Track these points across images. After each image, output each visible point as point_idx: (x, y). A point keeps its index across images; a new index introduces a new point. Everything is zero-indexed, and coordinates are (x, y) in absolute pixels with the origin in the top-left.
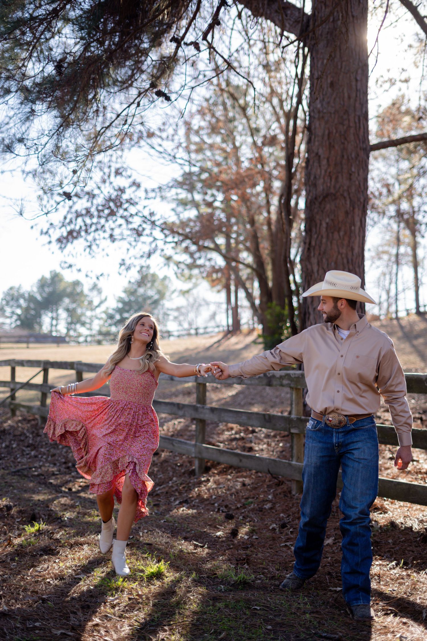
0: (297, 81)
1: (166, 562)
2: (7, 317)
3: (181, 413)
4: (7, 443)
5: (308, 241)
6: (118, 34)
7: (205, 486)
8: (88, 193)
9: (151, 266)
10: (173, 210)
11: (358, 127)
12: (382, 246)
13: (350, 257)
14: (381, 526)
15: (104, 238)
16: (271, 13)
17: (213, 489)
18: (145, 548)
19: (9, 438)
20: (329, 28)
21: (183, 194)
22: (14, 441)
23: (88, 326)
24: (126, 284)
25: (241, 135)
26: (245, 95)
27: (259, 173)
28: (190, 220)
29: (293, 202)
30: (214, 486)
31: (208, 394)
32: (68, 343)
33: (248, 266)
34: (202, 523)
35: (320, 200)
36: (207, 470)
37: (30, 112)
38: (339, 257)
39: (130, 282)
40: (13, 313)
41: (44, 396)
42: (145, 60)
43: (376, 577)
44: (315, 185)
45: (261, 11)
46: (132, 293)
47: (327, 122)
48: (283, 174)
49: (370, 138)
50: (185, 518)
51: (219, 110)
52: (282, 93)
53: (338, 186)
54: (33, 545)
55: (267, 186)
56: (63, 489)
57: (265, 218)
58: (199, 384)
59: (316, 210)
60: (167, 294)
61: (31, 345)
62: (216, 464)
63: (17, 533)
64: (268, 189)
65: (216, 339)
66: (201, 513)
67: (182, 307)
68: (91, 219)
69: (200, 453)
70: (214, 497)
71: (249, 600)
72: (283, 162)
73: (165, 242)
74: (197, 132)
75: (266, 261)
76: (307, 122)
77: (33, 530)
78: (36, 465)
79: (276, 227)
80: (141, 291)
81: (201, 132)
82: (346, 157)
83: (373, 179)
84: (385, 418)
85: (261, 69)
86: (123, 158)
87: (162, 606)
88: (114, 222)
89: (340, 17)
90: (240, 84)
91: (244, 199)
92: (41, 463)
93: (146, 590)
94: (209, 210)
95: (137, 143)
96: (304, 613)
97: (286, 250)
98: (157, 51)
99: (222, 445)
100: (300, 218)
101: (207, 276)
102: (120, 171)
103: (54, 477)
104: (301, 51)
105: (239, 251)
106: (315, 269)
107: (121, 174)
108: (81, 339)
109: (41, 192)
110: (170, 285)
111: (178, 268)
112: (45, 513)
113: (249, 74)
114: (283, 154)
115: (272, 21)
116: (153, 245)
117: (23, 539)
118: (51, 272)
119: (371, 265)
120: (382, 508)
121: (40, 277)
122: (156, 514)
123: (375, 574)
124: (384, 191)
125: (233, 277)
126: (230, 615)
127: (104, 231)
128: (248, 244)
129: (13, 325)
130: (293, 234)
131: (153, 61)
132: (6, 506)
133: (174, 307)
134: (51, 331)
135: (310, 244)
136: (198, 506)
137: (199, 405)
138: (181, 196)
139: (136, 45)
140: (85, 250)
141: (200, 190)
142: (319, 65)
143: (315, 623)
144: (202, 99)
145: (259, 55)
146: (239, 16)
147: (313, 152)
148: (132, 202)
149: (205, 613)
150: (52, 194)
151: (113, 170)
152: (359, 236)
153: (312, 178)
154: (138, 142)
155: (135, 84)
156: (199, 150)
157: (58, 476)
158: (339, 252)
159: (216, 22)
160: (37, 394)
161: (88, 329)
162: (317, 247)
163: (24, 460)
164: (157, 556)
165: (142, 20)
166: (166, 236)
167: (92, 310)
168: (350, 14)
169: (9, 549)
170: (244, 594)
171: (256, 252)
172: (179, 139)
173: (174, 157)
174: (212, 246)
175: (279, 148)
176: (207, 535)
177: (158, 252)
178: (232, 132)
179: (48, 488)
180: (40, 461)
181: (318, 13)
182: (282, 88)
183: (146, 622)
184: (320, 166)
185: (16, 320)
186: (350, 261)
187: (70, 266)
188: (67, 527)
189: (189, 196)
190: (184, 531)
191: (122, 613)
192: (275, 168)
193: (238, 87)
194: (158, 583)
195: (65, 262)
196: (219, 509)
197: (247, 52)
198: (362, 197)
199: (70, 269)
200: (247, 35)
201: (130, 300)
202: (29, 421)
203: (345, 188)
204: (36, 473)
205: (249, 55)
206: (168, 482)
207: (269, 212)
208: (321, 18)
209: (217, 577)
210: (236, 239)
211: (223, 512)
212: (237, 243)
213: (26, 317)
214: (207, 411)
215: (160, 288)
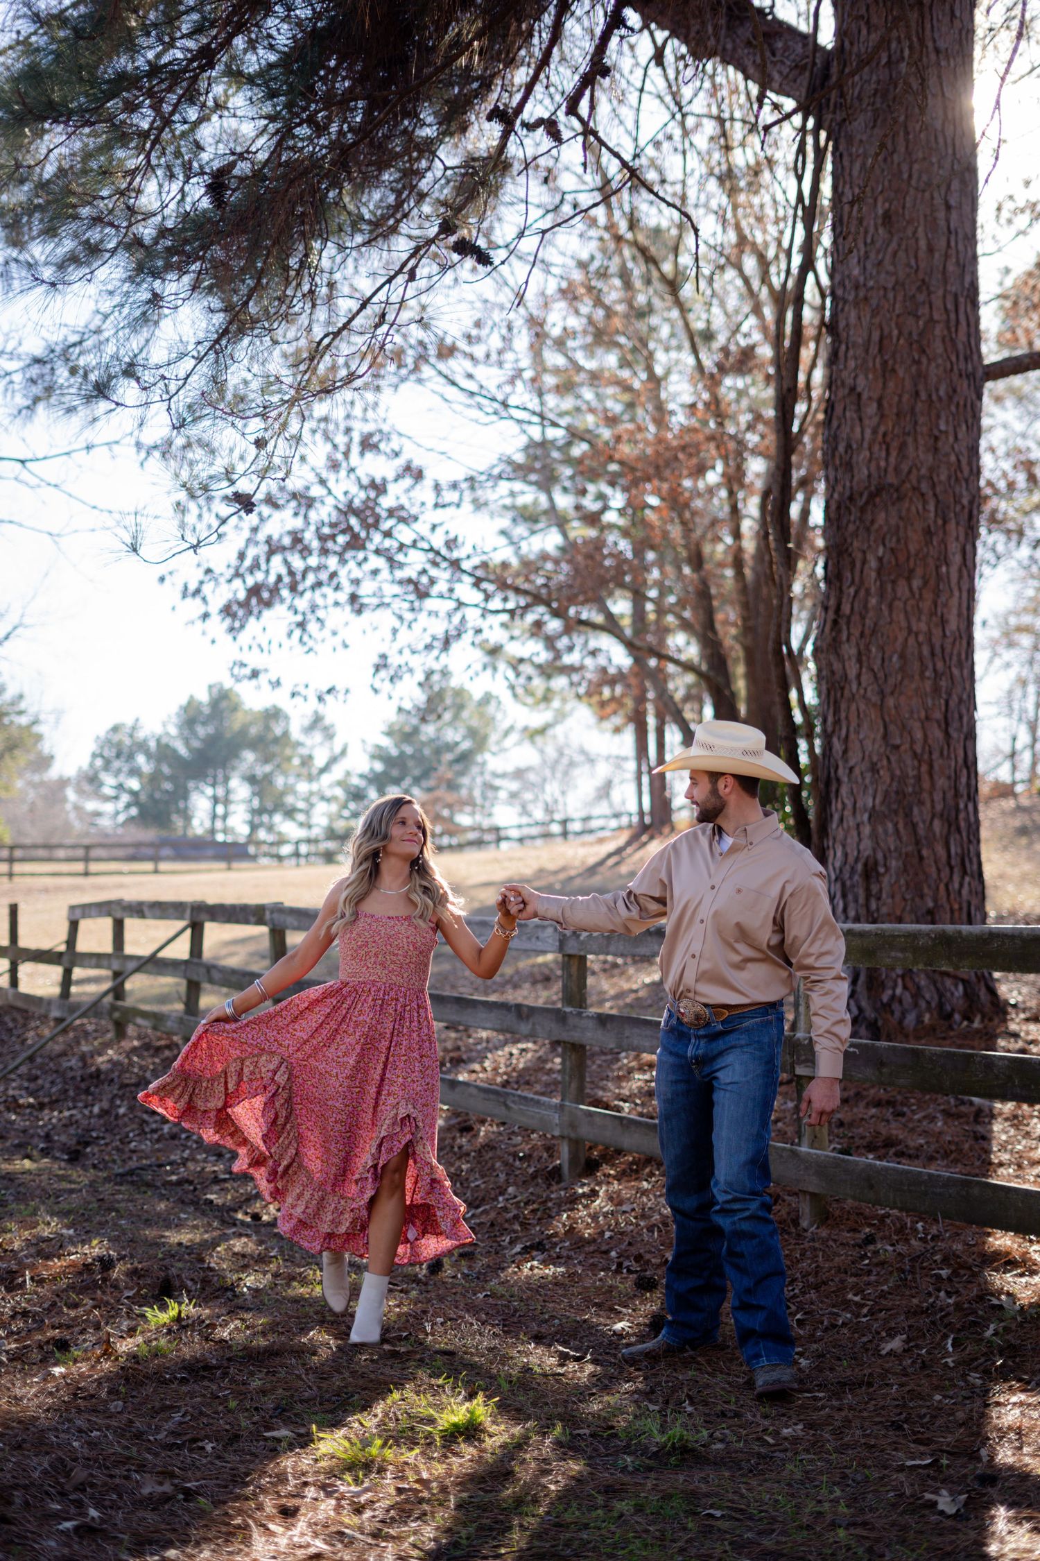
0: (800, 213)
1: (489, 1397)
2: (107, 799)
3: (525, 1028)
4: (105, 1105)
5: (832, 602)
6: (360, 104)
7: (586, 1207)
8: (294, 496)
9: (451, 668)
10: (503, 532)
11: (953, 323)
12: (1017, 613)
13: (937, 641)
14: (1022, 1307)
15: (337, 604)
16: (734, 49)
17: (605, 1215)
18: (439, 1363)
19: (109, 1090)
20: (878, 82)
21: (529, 495)
22: (122, 1098)
23: (301, 817)
24: (392, 716)
25: (667, 350)
26: (676, 251)
27: (711, 438)
28: (544, 556)
29: (795, 510)
30: (609, 1208)
31: (590, 981)
32: (254, 858)
33: (687, 667)
34: (577, 1301)
35: (861, 502)
36: (590, 1168)
37: (149, 302)
38: (911, 641)
39: (400, 710)
40: (120, 787)
41: (194, 989)
42: (429, 169)
43: (1012, 1435)
44: (849, 466)
45: (712, 42)
46: (407, 736)
47: (875, 312)
48: (771, 439)
49: (984, 349)
50: (538, 1288)
51: (612, 287)
52: (766, 244)
53: (905, 467)
54: (164, 1356)
55: (731, 471)
56: (240, 1216)
57: (729, 547)
58: (570, 956)
59: (851, 528)
60: (493, 738)
61: (163, 866)
62: (611, 1154)
63: (125, 1325)
64: (734, 480)
65: (611, 846)
66: (575, 1273)
67: (528, 769)
68: (304, 558)
69: (573, 1126)
70: (607, 1234)
71: (694, 1494)
72: (770, 413)
73: (485, 612)
74: (560, 344)
75: (733, 654)
76: (828, 313)
77: (164, 1318)
78: (173, 1157)
79: (753, 569)
80: (429, 730)
81: (571, 344)
82: (923, 396)
83: (992, 450)
84: (1030, 1038)
85: (712, 185)
86: (381, 410)
87: (479, 1507)
88: (359, 564)
89: (907, 53)
90: (665, 224)
91: (677, 503)
92: (186, 1154)
93: (440, 1469)
94: (592, 533)
95: (412, 372)
96: (834, 1525)
97: (779, 626)
98: (456, 146)
99: (626, 1106)
100: (813, 547)
101: (589, 694)
102: (375, 439)
103: (216, 1188)
104: (810, 140)
105: (665, 631)
106: (852, 672)
107: (375, 447)
108: (286, 850)
109: (182, 496)
110: (499, 716)
111: (518, 675)
112: (195, 1275)
113: (684, 198)
114: (770, 392)
115: (740, 67)
116: (456, 619)
117: (140, 1339)
118: (210, 687)
119: (991, 661)
120: (1024, 1262)
121: (184, 701)
122: (465, 1276)
123: (1010, 1428)
124: (1021, 478)
125: (651, 695)
126: (647, 1531)
127: (337, 588)
128: (687, 614)
129: (121, 818)
130: (797, 588)
131: (446, 168)
132: (101, 1259)
133: (510, 768)
134: (213, 831)
135: (838, 609)
136: (569, 1258)
137: (568, 1009)
138: (521, 501)
139: (405, 131)
140: (290, 634)
141: (568, 484)
142: (855, 173)
143: (860, 1551)
144: (572, 263)
145: (709, 153)
146: (659, 57)
147: (843, 383)
148: (403, 514)
149: (586, 1526)
150: (209, 499)
151: (356, 437)
152: (960, 590)
153: (841, 448)
154: (416, 369)
155: (404, 228)
156: (565, 388)
157: (228, 1185)
158: (910, 630)
159: (598, 69)
160: (177, 984)
161: (301, 825)
162: (856, 618)
163: (146, 1146)
164: (468, 1384)
165: (419, 70)
166: (488, 597)
167: (310, 778)
168: (930, 45)
169: (106, 1365)
170: (681, 1478)
171: (707, 634)
172: (517, 361)
173: (505, 405)
174: (599, 619)
175: (760, 377)
176: (591, 1328)
177: (468, 637)
178: (644, 343)
179: (204, 1214)
180: (185, 1147)
181: (852, 44)
182: (765, 231)
183: (439, 1549)
184: (860, 420)
185: (128, 806)
186: (938, 650)
187: (255, 674)
188: (248, 1310)
189: (543, 499)
190: (534, 1318)
191: (379, 1525)
192: (750, 427)
193: (657, 231)
194: (469, 1451)
195: (243, 665)
196: (620, 1265)
197: (680, 147)
198: (965, 493)
199: (254, 682)
200: (678, 104)
201: (402, 754)
202: (158, 1050)
203: (923, 471)
204: (174, 1178)
205: (684, 153)
206: (496, 1199)
207: (737, 535)
208: (858, 55)
209: (615, 1436)
210: (657, 602)
211: (629, 1271)
212: (661, 612)
213: (151, 796)
214: (591, 1024)
215: (475, 723)
